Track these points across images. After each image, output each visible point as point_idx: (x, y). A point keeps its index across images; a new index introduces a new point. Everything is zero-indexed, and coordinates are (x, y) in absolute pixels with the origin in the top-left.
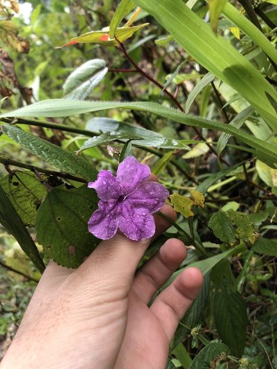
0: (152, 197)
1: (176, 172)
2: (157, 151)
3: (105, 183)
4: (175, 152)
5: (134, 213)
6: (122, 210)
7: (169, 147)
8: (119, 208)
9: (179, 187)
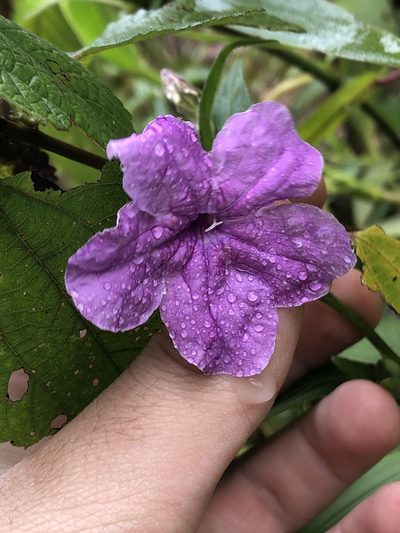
0: (297, 257)
1: (373, 141)
2: (323, 66)
3: (160, 152)
4: (382, 76)
5: (223, 282)
6: (189, 258)
7: (371, 58)
8: (182, 251)
9: (377, 191)
